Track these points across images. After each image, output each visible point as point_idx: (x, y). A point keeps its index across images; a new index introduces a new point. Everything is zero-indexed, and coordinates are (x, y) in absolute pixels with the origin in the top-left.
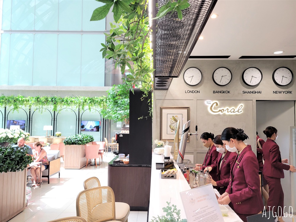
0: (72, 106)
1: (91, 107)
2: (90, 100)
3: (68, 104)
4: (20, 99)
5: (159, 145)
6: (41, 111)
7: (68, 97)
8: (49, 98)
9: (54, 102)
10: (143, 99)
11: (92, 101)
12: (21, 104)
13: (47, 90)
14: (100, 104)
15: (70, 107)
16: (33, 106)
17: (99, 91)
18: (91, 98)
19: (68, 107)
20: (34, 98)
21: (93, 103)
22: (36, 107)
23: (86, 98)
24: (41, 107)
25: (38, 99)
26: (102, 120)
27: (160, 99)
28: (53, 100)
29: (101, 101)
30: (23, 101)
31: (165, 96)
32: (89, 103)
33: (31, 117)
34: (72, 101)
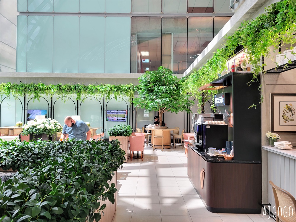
0: (97, 95)
1: (117, 95)
2: (116, 88)
3: (93, 93)
4: (41, 87)
5: (275, 138)
6: (64, 99)
7: (92, 85)
8: (72, 86)
9: (78, 90)
10: (249, 84)
11: (118, 89)
12: (42, 93)
13: (69, 77)
14: (126, 91)
15: (95, 96)
16: (55, 94)
17: (125, 78)
18: (116, 86)
19: (92, 96)
20: (56, 86)
21: (119, 91)
22: (59, 96)
23: (112, 86)
24: (63, 96)
25: (60, 87)
26: (129, 109)
27: (270, 85)
28: (77, 88)
29: (128, 88)
30: (45, 89)
31: (277, 81)
32: (115, 91)
33: (53, 106)
34: (96, 90)
